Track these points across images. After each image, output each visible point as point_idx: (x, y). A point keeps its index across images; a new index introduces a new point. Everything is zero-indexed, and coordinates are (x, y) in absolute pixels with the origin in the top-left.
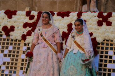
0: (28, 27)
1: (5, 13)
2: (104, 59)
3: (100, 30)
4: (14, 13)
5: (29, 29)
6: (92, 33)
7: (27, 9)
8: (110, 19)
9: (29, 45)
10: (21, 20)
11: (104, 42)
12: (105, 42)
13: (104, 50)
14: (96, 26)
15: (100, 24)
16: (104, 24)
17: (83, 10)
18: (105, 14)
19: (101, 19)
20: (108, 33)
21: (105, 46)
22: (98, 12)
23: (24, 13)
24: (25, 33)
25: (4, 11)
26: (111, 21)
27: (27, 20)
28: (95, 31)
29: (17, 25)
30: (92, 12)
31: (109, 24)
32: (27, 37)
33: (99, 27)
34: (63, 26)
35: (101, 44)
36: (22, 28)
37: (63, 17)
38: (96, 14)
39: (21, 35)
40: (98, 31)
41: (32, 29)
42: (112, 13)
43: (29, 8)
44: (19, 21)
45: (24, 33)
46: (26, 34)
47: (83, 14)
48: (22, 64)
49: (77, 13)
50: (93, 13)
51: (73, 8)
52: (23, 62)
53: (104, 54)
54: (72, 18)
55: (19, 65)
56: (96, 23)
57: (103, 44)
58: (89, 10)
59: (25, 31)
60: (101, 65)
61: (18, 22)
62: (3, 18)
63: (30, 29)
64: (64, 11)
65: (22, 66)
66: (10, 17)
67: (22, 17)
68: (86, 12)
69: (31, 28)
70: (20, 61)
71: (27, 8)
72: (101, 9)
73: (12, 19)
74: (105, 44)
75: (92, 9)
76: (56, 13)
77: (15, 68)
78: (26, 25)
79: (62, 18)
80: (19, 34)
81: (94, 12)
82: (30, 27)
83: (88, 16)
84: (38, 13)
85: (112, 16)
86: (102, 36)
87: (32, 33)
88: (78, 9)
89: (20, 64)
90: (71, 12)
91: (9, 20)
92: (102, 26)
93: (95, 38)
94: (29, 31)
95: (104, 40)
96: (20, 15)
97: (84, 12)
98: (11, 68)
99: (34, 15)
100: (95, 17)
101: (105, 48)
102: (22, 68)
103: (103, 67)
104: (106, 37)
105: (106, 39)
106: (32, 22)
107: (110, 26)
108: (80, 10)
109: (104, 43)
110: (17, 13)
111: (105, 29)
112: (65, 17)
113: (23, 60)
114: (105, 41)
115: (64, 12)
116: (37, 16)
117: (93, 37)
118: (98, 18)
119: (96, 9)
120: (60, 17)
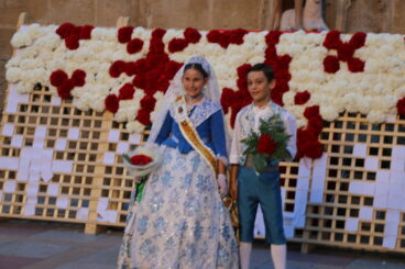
0: (123, 75)
1: (58, 32)
2: (340, 167)
3: (331, 83)
4: (86, 33)
5: (126, 79)
6: (309, 91)
7: (123, 22)
8: (359, 53)
9: (127, 126)
10: (104, 54)
11: (341, 119)
12: (345, 119)
13: (342, 142)
14: (320, 72)
15: (331, 66)
16: (344, 65)
17: (284, 27)
18: (346, 38)
19: (334, 53)
20: (353, 94)
21: (344, 130)
22: (325, 32)
23: (113, 32)
24: (116, 92)
25: (57, 27)
26: (362, 59)
27: (121, 53)
28: (316, 86)
29: (92, 68)
30: (307, 32)
31: (357, 66)
32: (122, 103)
33: (329, 76)
34: (226, 73)
35: (332, 125)
36: (107, 75)
37: (225, 45)
38: (321, 37)
39: (104, 98)
40: (326, 87)
41: (134, 81)
42: (365, 36)
43: (126, 19)
44: (97, 56)
45: (112, 93)
46: (117, 94)
47: (282, 37)
48: (107, 181)
49: (266, 33)
50: (312, 35)
51: (256, 21)
52: (108, 176)
53: (341, 155)
54: (249, 49)
55: (98, 183)
56: (319, 64)
57: (338, 124)
58: (300, 25)
59: (116, 85)
60: (331, 185)
61: (95, 59)
62: (52, 46)
63: (129, 79)
64: (227, 29)
65: (106, 187)
66: (73, 45)
67: (106, 44)
68: (293, 31)
69: (133, 77)
70: (100, 172)
71: (121, 18)
72: (334, 25)
73: (78, 50)
74: (345, 125)
75: (309, 22)
76: (204, 34)
77: (87, 192)
78: (117, 69)
79: (222, 49)
80: (97, 95)
81: (315, 31)
82: (130, 75)
83: (296, 42)
84: (153, 34)
85: (366, 43)
86: (335, 101)
87: (134, 91)
88: (269, 22)
89: (102, 181)
90: (246, 32)
91: (70, 52)
92: (337, 73)
93: (316, 109)
94: (127, 85)
95: (341, 115)
96: (100, 39)
97: (287, 31)
98: (76, 191)
99: (142, 38)
100: (318, 45)
101: (343, 136)
102: (105, 193)
103: (337, 191)
104: (347, 103)
105: (349, 109)
106: (135, 60)
107: (359, 74)
108: (275, 25)
109: (341, 122)
110: (94, 32)
111: (345, 82)
112: (232, 47)
113: (109, 169)
114: (346, 115)
115: (227, 32)
116: (152, 41)
117: (310, 104)
118: (324, 50)
119: (320, 24)
120: (216, 47)
